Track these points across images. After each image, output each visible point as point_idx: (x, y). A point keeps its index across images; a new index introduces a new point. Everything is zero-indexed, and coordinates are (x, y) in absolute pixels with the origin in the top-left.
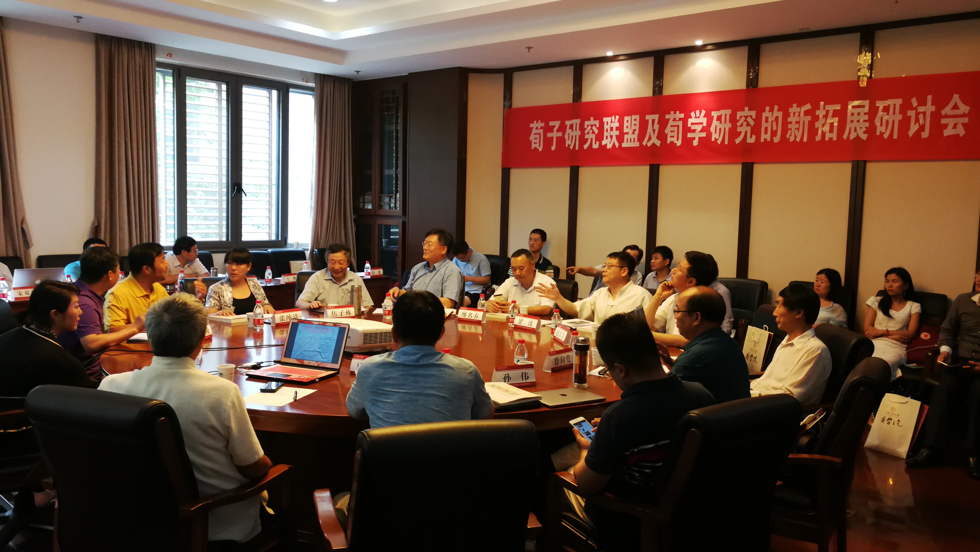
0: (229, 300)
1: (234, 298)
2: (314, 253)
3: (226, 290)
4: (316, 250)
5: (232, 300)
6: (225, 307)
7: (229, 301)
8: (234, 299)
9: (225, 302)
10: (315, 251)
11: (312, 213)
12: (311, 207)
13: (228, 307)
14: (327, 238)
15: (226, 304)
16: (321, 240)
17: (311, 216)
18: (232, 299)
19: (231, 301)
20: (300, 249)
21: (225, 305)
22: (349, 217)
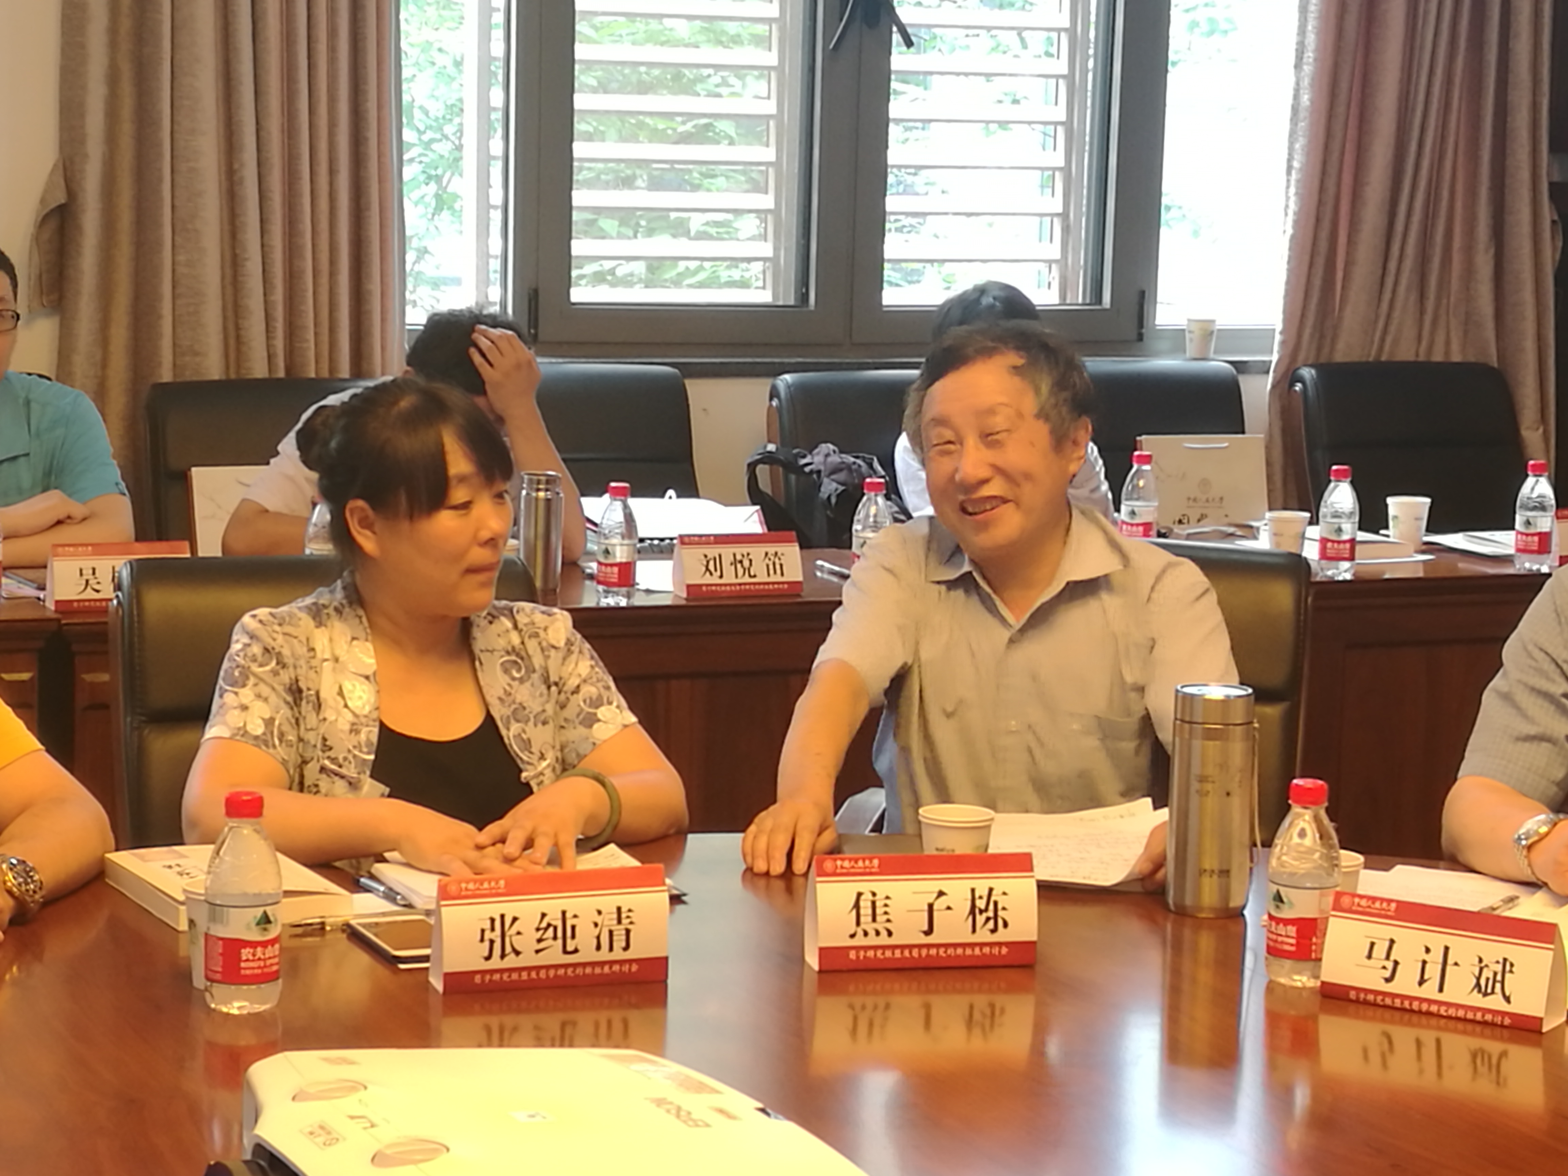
0: (354, 730)
1: (383, 726)
2: (1298, 387)
3: (337, 660)
4: (1307, 373)
5: (372, 733)
6: (324, 783)
7: (354, 739)
8: (385, 730)
9: (326, 747)
10: (1301, 380)
11: (1297, 146)
12: (1295, 110)
13: (340, 785)
14: (1387, 296)
15: (333, 760)
16: (1348, 312)
17: (1289, 168)
18: (376, 730)
19: (363, 737)
20: (1218, 365)
21: (323, 769)
22: (1525, 175)
